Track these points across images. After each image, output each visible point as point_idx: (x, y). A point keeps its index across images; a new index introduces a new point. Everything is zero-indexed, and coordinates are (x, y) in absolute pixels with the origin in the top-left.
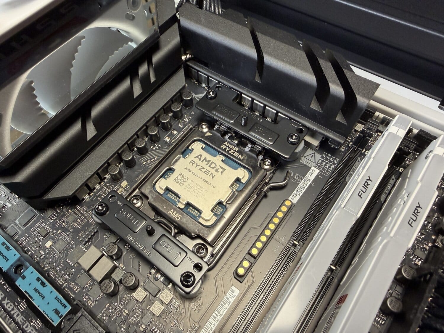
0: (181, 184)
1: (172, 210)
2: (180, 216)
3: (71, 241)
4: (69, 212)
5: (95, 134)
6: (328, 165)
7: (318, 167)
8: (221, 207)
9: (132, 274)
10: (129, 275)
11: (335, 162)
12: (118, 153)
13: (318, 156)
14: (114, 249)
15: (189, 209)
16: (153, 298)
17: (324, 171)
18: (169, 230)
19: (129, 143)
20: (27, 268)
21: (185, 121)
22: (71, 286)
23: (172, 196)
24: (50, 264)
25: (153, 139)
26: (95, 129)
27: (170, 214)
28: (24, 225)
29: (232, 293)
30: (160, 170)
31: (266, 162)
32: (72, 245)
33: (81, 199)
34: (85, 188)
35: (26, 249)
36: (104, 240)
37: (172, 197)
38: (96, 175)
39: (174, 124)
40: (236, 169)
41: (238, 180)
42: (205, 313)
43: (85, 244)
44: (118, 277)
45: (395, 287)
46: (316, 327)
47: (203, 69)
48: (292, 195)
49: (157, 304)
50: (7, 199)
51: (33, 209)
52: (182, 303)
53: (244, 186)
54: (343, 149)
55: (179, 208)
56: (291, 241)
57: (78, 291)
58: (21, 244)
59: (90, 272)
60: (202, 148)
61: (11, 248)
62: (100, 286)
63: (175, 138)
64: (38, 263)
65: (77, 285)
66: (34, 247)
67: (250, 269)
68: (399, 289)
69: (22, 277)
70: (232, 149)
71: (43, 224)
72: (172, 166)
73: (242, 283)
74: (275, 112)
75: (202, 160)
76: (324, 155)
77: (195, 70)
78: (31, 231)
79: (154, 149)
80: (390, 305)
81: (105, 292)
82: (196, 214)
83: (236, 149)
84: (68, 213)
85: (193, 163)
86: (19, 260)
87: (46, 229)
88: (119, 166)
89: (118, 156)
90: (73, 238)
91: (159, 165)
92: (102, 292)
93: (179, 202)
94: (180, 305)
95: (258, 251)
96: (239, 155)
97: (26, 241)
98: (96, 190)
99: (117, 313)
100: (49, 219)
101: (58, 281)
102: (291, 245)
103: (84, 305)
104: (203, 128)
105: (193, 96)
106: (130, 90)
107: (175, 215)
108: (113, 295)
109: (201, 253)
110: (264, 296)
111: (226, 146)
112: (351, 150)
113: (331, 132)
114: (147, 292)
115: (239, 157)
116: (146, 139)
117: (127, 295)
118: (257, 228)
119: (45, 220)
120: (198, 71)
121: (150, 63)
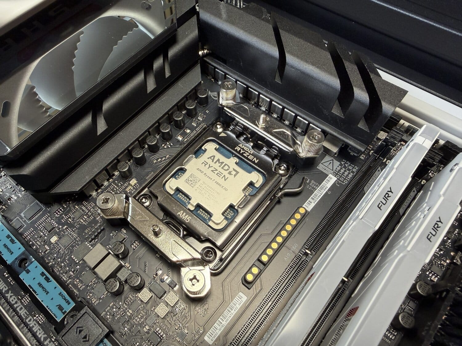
0: (192, 185)
1: (182, 212)
2: (189, 218)
3: (77, 237)
4: (76, 207)
5: (105, 129)
6: (346, 173)
7: (336, 175)
8: (232, 211)
9: (138, 275)
10: (135, 275)
11: (354, 170)
12: (128, 150)
13: (337, 163)
14: (121, 248)
15: (199, 212)
16: (158, 299)
17: (341, 179)
18: (178, 231)
19: (140, 140)
20: (32, 262)
21: (199, 120)
22: (75, 283)
23: (182, 196)
24: (55, 260)
25: (165, 137)
26: (106, 124)
27: (179, 215)
28: (30, 219)
29: (239, 299)
30: (170, 169)
31: (281, 166)
32: (78, 242)
33: (88, 196)
34: (93, 184)
35: (31, 243)
36: (110, 238)
37: (182, 198)
38: (104, 172)
39: (187, 122)
40: (250, 172)
41: (251, 184)
42: (211, 318)
43: (90, 242)
44: (124, 276)
45: (409, 303)
46: (323, 338)
47: (220, 66)
48: (306, 202)
49: (162, 305)
50: (13, 191)
51: (39, 203)
52: (187, 306)
53: (257, 190)
54: (363, 157)
55: (189, 209)
56: (303, 249)
57: (82, 288)
58: (26, 238)
59: (96, 270)
60: (216, 149)
61: (16, 240)
62: (105, 284)
63: (187, 137)
64: (43, 257)
65: (81, 282)
66: (39, 242)
67: (259, 276)
68: (412, 304)
69: (26, 271)
70: (247, 152)
71: (49, 219)
72: (183, 166)
73: (251, 290)
74: (294, 115)
75: (215, 161)
76: (343, 163)
77: (212, 67)
78: (37, 225)
79: (165, 147)
80: (402, 320)
81: (110, 290)
82: (206, 216)
83: (251, 152)
84: (75, 209)
85: (205, 163)
86: (23, 253)
87: (52, 224)
88: (129, 163)
89: (128, 153)
90: (79, 234)
91: (170, 165)
92: (107, 290)
93: (189, 203)
94: (185, 308)
95: (268, 257)
96: (254, 158)
97: (31, 235)
98: (104, 186)
99: (121, 312)
100: (55, 214)
101: (62, 277)
102: (303, 253)
103: (88, 302)
104: (217, 128)
105: (208, 94)
106: (144, 85)
107: (185, 216)
108: (118, 294)
109: (210, 257)
110: (272, 304)
111: (241, 148)
112: (372, 158)
113: (352, 139)
114: (153, 294)
115: (253, 160)
116: (158, 137)
117: (131, 295)
118: (269, 234)
119: (51, 215)
120: (215, 68)
121: (166, 57)
